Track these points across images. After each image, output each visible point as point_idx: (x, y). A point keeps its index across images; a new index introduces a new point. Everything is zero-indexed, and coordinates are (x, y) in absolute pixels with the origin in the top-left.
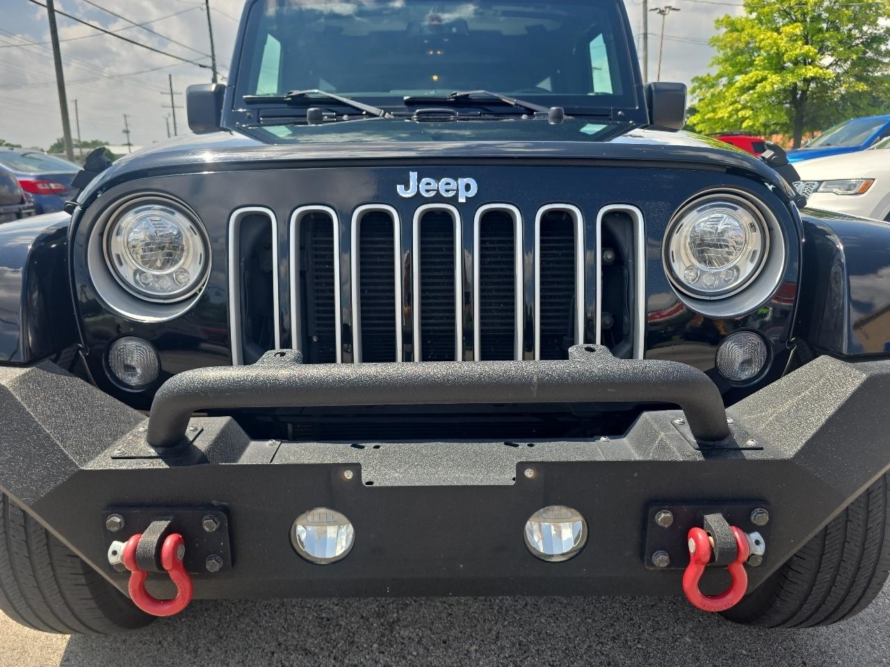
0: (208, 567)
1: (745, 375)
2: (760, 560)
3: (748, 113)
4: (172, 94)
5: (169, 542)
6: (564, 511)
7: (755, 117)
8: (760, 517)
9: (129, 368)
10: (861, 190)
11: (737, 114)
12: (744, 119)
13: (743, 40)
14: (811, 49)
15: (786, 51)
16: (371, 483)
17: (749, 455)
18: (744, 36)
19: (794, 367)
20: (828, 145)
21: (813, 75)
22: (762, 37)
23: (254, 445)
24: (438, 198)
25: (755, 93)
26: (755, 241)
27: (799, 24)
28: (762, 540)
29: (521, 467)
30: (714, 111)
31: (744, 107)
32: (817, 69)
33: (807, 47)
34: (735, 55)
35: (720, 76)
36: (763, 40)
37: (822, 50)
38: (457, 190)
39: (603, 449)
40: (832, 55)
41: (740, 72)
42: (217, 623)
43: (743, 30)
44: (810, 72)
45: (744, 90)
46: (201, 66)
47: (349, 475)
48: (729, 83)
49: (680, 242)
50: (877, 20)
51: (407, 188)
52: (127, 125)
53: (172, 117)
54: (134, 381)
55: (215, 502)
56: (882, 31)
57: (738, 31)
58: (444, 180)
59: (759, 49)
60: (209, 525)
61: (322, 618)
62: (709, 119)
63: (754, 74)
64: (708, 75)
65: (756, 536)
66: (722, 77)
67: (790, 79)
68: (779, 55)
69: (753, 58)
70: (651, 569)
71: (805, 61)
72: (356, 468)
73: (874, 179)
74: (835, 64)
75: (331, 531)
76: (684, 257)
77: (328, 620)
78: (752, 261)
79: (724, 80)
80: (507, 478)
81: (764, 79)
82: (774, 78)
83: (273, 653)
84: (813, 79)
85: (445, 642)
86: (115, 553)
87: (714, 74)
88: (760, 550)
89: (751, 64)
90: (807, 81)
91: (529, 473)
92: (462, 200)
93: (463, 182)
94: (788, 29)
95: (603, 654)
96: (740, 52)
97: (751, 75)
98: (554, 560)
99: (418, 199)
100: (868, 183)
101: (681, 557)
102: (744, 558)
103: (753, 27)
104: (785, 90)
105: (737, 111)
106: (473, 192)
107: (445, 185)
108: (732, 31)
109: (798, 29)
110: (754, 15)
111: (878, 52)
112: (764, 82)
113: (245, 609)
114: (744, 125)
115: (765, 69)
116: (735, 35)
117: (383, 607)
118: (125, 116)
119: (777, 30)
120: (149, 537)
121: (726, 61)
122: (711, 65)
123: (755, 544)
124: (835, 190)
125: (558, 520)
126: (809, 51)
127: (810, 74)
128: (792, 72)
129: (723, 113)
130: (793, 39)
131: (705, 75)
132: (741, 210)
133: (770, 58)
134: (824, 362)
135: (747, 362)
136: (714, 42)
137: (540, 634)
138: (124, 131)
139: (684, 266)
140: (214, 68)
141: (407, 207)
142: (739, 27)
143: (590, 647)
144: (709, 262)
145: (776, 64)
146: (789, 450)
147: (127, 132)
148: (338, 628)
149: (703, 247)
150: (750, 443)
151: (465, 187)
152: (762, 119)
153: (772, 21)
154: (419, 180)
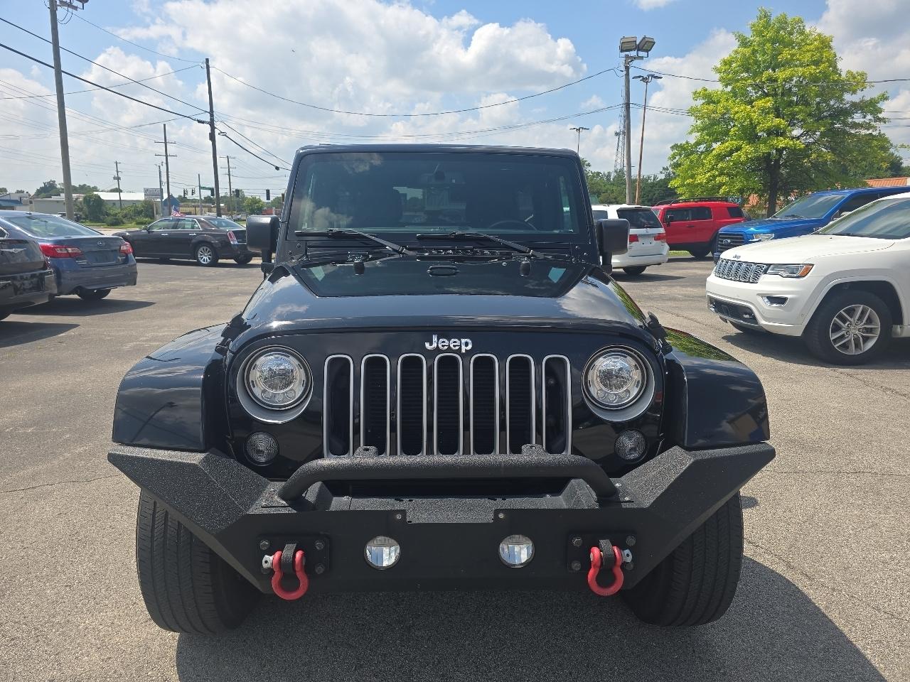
0: (317, 571)
1: (632, 457)
2: (632, 566)
3: (725, 179)
4: (166, 143)
5: (298, 555)
6: (521, 538)
7: (732, 184)
8: (631, 541)
9: (259, 452)
10: (803, 272)
11: (714, 180)
12: (720, 186)
13: (718, 111)
14: (782, 122)
15: (759, 123)
16: (411, 522)
17: (624, 506)
18: (720, 108)
19: (662, 451)
20: (793, 216)
21: (784, 146)
22: (736, 109)
23: (335, 499)
24: (449, 350)
25: (731, 161)
26: (637, 375)
27: (771, 98)
28: (630, 554)
29: (497, 512)
30: (693, 177)
31: (721, 174)
32: (787, 140)
33: (777, 120)
34: (712, 125)
35: (698, 144)
36: (737, 112)
37: (792, 124)
38: (461, 345)
39: (548, 502)
40: (802, 128)
41: (716, 141)
42: (283, 628)
43: (719, 102)
44: (782, 143)
45: (721, 157)
46: (199, 122)
47: (399, 517)
48: (707, 151)
49: (593, 375)
50: (842, 95)
51: (431, 344)
52: (118, 172)
53: (165, 165)
54: (263, 460)
55: (322, 533)
56: (847, 105)
57: (714, 103)
58: (453, 340)
59: (733, 120)
60: (319, 545)
61: (359, 624)
62: (688, 184)
63: (729, 144)
64: (687, 143)
65: (627, 551)
66: (700, 144)
67: (763, 149)
68: (753, 126)
69: (729, 127)
70: (571, 571)
71: (776, 132)
72: (403, 512)
73: (813, 265)
74: (805, 134)
75: (386, 550)
76: (596, 385)
77: (363, 625)
78: (637, 387)
79: (702, 148)
80: (489, 518)
81: (738, 149)
82: (748, 148)
83: (326, 647)
84: (784, 149)
85: (447, 639)
86: (266, 562)
87: (692, 141)
88: (629, 559)
89: (726, 133)
90: (780, 151)
91: (501, 516)
92: (463, 351)
93: (463, 341)
94: (760, 103)
95: (556, 646)
96: (714, 123)
97: (727, 144)
98: (516, 567)
99: (438, 350)
100: (808, 268)
101: (587, 564)
102: (619, 563)
103: (727, 100)
104: (758, 159)
105: (714, 177)
106: (470, 347)
107: (453, 343)
108: (708, 103)
109: (769, 103)
110: (729, 88)
111: (845, 124)
112: (739, 152)
113: (301, 619)
114: (721, 191)
115: (741, 139)
116: (711, 107)
117: (402, 616)
118: (117, 163)
119: (750, 103)
120: (288, 550)
121: (703, 130)
122: (691, 133)
123: (627, 556)
124: (780, 273)
125: (518, 543)
126: (780, 123)
127: (781, 145)
128: (765, 143)
129: (701, 179)
130: (765, 112)
131: (684, 142)
132: (629, 358)
133: (743, 128)
134: (676, 450)
135: (633, 449)
136: (692, 112)
137: (513, 634)
138: (115, 178)
139: (596, 389)
140: (212, 124)
141: (430, 355)
142: (715, 99)
143: (549, 641)
144: (610, 387)
145: (750, 135)
146: (647, 503)
147: (118, 179)
148: (370, 631)
149: (607, 377)
150: (627, 499)
151: (466, 345)
152: (738, 185)
153: (745, 94)
154: (438, 340)
